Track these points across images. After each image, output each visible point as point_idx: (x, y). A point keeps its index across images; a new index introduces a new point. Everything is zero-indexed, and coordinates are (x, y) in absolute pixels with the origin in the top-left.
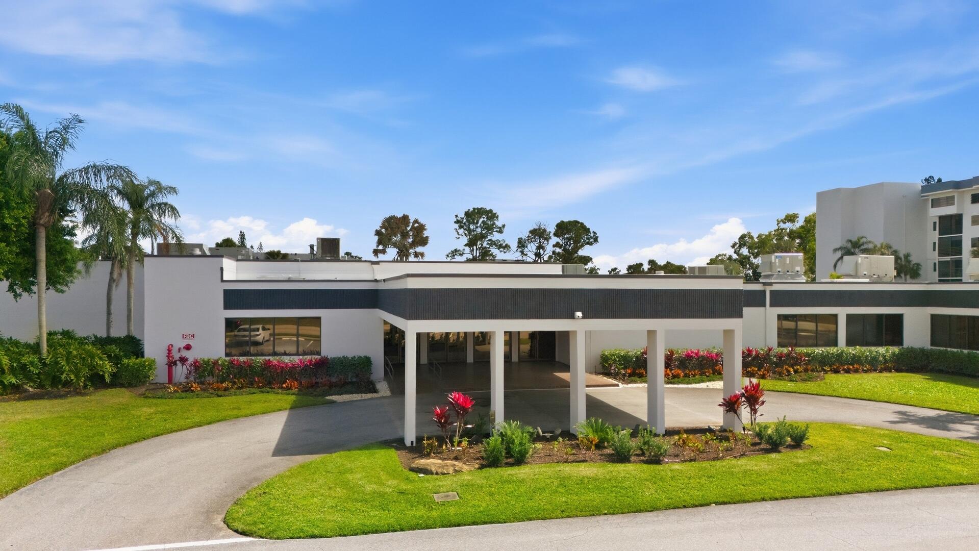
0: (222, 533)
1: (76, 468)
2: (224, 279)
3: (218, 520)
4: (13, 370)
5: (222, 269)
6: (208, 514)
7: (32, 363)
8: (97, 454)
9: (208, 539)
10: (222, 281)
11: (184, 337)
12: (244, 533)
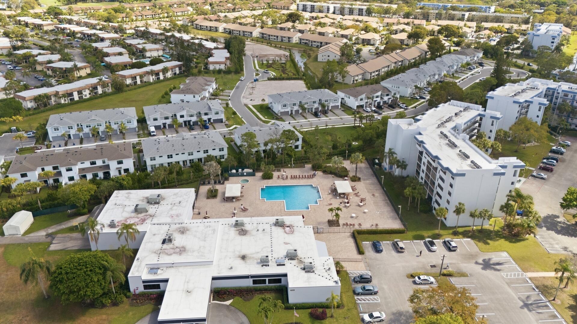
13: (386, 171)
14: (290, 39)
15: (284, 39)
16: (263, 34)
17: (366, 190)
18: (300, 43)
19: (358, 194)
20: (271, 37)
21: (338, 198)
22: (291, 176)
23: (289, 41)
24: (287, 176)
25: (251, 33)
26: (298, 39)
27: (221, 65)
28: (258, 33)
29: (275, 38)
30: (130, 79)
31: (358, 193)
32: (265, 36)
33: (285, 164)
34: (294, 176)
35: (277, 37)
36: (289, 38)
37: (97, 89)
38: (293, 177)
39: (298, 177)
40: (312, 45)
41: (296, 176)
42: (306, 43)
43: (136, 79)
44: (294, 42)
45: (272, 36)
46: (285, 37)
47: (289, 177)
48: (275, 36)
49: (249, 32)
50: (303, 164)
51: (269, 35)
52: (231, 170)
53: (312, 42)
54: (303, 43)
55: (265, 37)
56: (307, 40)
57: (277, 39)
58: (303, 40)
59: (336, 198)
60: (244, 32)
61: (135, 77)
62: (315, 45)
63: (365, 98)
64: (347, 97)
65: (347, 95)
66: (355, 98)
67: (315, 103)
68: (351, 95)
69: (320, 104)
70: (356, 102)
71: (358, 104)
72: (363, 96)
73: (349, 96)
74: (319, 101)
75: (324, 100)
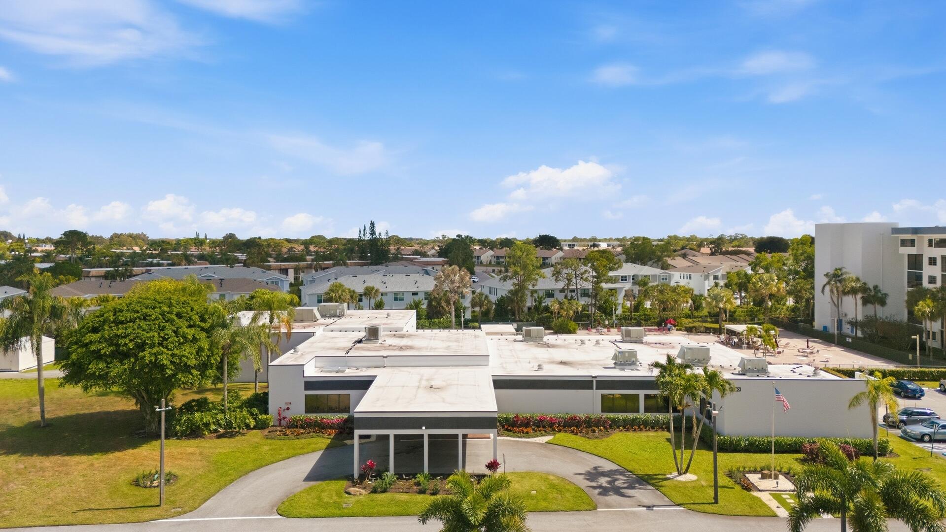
0: (274, 514)
1: (237, 482)
2: (305, 376)
3: (275, 509)
4: (214, 423)
5: (303, 371)
6: (273, 507)
7: (221, 419)
8: (244, 475)
9: (270, 516)
10: (304, 377)
11: (286, 404)
12: (280, 515)
28: (490, 257)
32: (501, 260)
63: (723, 275)
64: (685, 278)
65: (685, 274)
66: (703, 275)
67: (626, 280)
68: (693, 272)
69: (634, 283)
70: (707, 282)
71: (709, 286)
72: (719, 271)
73: (689, 274)
74: (633, 279)
75: (642, 275)
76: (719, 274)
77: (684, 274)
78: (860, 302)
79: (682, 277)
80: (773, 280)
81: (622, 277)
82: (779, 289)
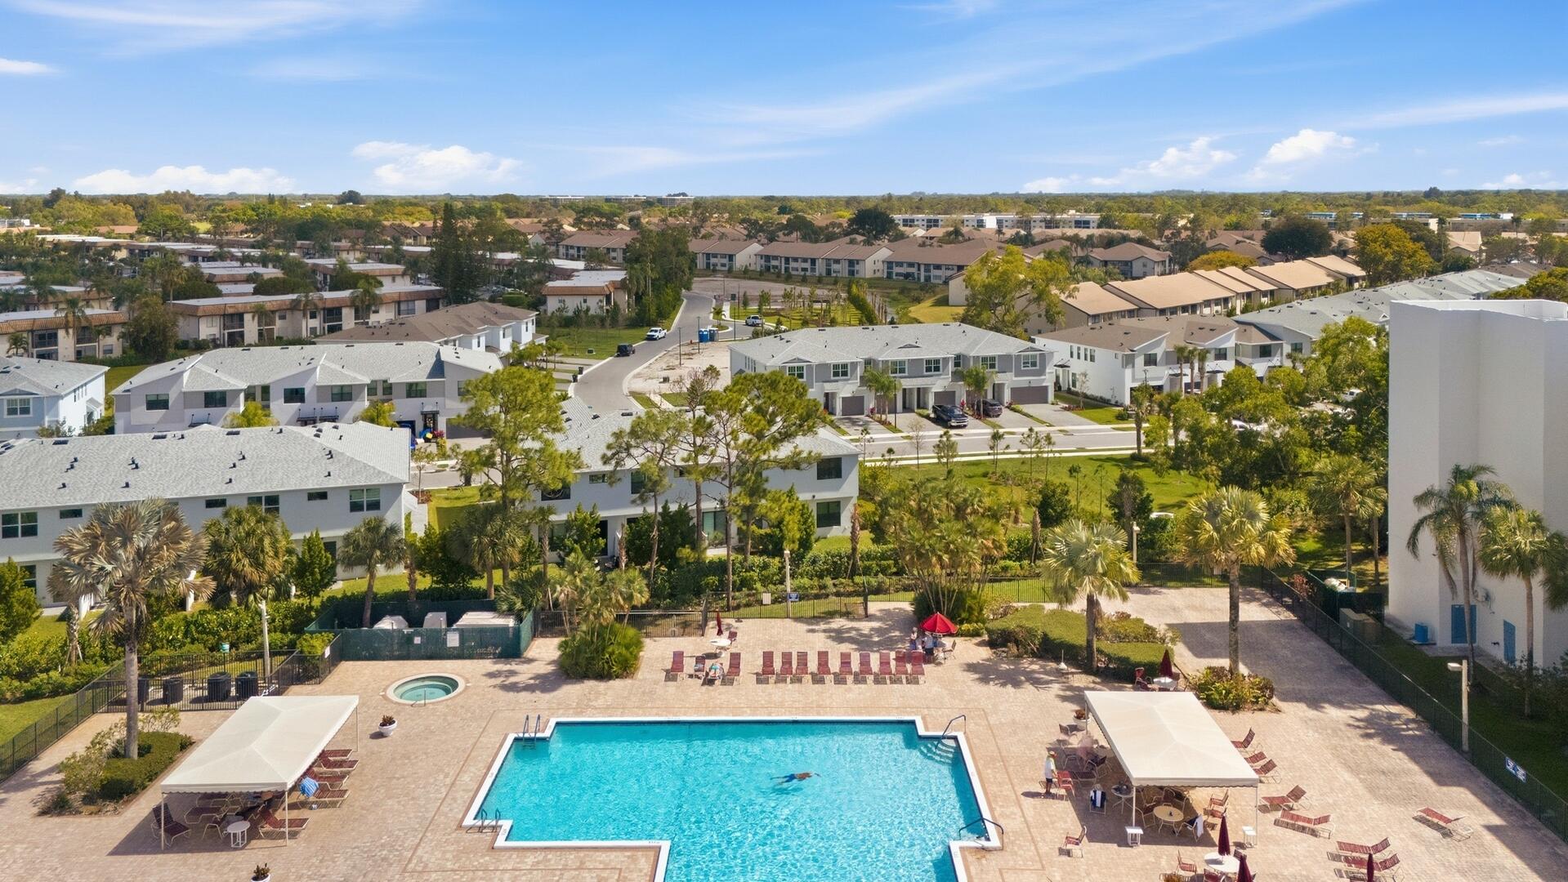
13: (1429, 652)
14: (857, 267)
15: (835, 267)
16: (768, 258)
17: (1347, 776)
18: (889, 275)
19: (1302, 808)
20: (793, 264)
21: (1134, 831)
22: (768, 657)
23: (852, 273)
24: (735, 659)
25: (731, 257)
26: (880, 266)
27: (589, 299)
28: (753, 257)
29: (807, 265)
30: (217, 321)
31: (1297, 794)
32: (774, 263)
33: (741, 596)
34: (787, 658)
35: (813, 261)
36: (851, 263)
37: (56, 344)
38: (777, 665)
39: (813, 666)
40: (928, 279)
41: (803, 657)
42: (907, 276)
43: (242, 326)
44: (869, 274)
45: (796, 260)
46: (837, 261)
47: (752, 663)
48: (805, 260)
49: (723, 256)
50: (860, 600)
51: (787, 260)
52: (376, 619)
53: (927, 270)
54: (897, 274)
55: (775, 267)
56: (911, 265)
57: (813, 270)
58: (900, 264)
59: (1123, 841)
60: (708, 256)
61: (240, 316)
62: (939, 277)
63: (1167, 353)
64: (1082, 356)
65: (1082, 347)
66: (1120, 354)
67: (937, 369)
68: (1099, 346)
69: (958, 376)
70: (1128, 372)
71: (1134, 380)
72: (1158, 344)
73: (1089, 348)
74: (957, 364)
75: (976, 358)
76: (1159, 352)
77: (1079, 349)
78: (1539, 593)
79: (1075, 355)
80: (1253, 516)
81: (928, 362)
82: (1272, 549)
